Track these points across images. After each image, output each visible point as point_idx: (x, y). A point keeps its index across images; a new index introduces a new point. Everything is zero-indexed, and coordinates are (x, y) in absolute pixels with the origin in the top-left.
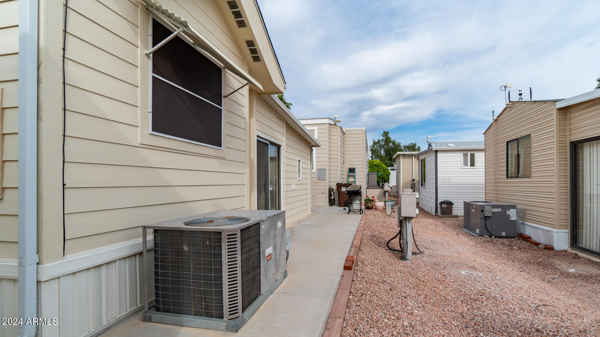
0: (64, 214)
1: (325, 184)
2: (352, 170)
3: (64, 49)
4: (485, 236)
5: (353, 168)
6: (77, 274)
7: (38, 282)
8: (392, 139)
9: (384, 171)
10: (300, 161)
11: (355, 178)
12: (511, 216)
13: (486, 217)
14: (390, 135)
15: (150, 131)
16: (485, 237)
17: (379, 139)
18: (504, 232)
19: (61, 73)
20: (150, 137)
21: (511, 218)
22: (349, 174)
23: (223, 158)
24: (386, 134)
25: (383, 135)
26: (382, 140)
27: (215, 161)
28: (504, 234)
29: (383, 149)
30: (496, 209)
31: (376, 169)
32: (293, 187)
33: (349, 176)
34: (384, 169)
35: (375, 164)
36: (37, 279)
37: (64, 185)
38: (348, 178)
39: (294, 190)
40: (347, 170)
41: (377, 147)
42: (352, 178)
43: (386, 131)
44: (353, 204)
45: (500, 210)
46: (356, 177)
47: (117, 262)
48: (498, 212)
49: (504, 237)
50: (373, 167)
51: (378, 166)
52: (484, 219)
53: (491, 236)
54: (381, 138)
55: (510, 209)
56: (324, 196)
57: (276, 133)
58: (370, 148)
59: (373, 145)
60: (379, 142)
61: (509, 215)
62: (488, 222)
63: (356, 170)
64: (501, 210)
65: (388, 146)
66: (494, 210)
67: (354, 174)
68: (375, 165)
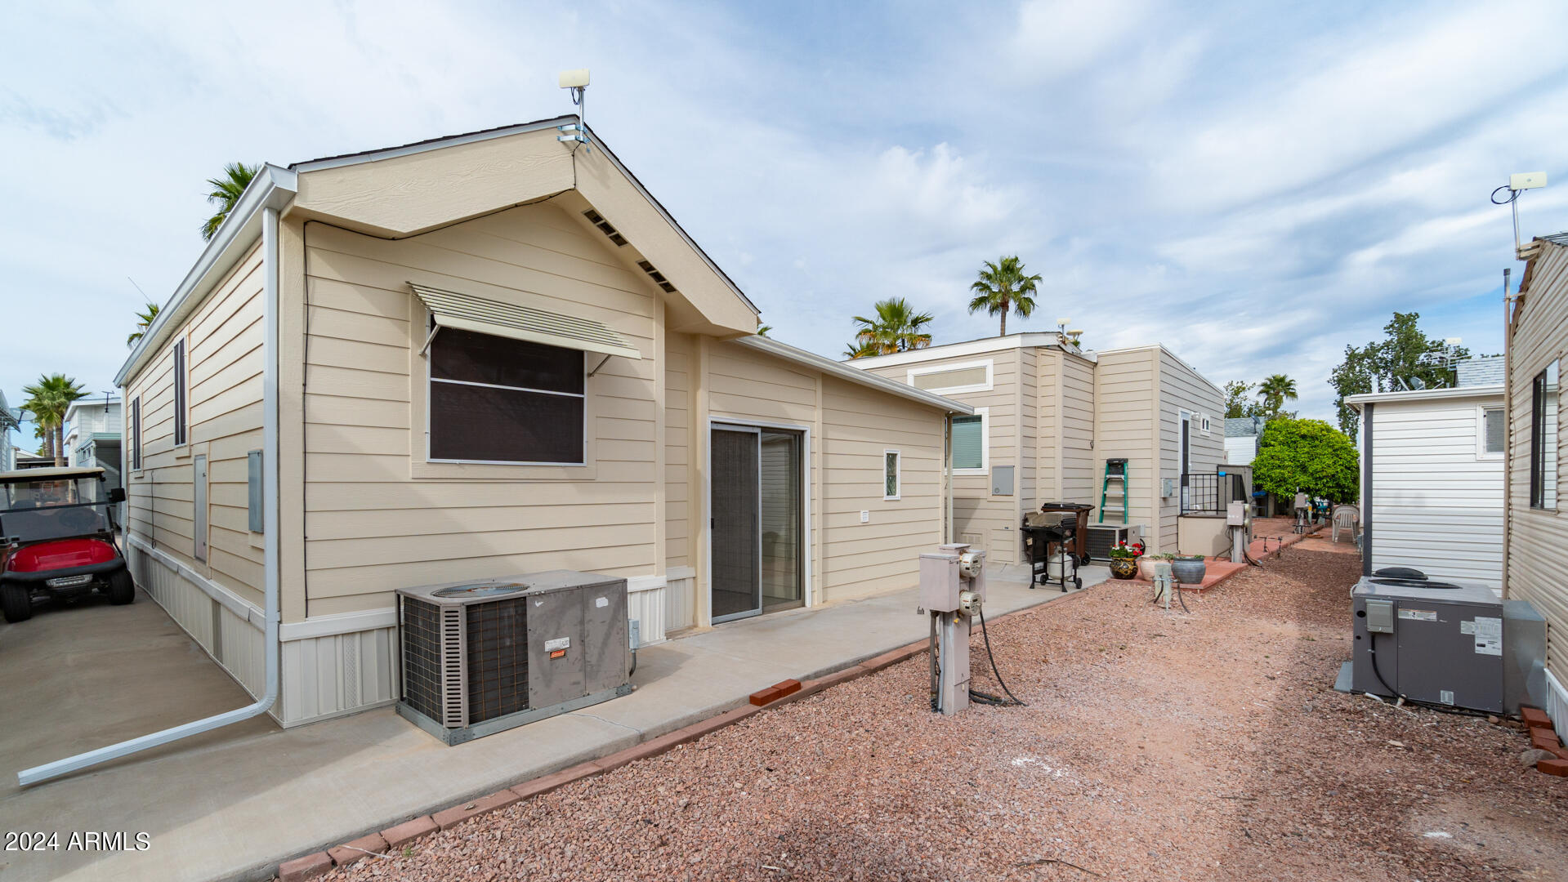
0: (305, 571)
1: (1010, 506)
2: (1116, 466)
3: (305, 385)
4: (1367, 694)
5: (1119, 460)
6: (322, 640)
7: (280, 643)
8: (1429, 339)
9: (1337, 456)
10: (894, 456)
11: (1126, 489)
12: (1477, 641)
13: (1374, 636)
14: (1420, 327)
15: (428, 458)
16: (1367, 698)
17: (1373, 343)
18: (1447, 689)
19: (301, 413)
20: (429, 466)
21: (1477, 648)
22: (1108, 476)
23: (591, 481)
24: (1404, 324)
25: (1392, 326)
26: (1387, 345)
27: (570, 486)
28: (1447, 697)
29: (1389, 375)
30: (1417, 612)
31: (1306, 450)
32: (864, 517)
33: (1108, 482)
34: (1336, 447)
35: (1304, 431)
36: (279, 639)
37: (305, 538)
38: (1105, 489)
39: (865, 524)
40: (1104, 465)
41: (1360, 371)
42: (1119, 486)
43: (1404, 313)
44: (1051, 564)
45: (1433, 616)
46: (1131, 484)
47: (375, 631)
48: (1427, 623)
49: (1445, 709)
50: (1295, 442)
51: (1314, 438)
52: (1367, 641)
53: (1392, 698)
54: (1381, 338)
55: (1476, 618)
56: (1008, 535)
57: (784, 405)
58: (1336, 374)
59: (1347, 363)
60: (1371, 351)
61: (1472, 637)
62: (1384, 652)
63: (1130, 465)
64: (1439, 617)
65: (1411, 363)
66: (1408, 615)
67: (1123, 477)
68: (1304, 437)
